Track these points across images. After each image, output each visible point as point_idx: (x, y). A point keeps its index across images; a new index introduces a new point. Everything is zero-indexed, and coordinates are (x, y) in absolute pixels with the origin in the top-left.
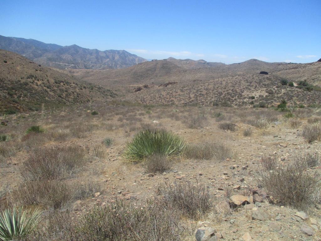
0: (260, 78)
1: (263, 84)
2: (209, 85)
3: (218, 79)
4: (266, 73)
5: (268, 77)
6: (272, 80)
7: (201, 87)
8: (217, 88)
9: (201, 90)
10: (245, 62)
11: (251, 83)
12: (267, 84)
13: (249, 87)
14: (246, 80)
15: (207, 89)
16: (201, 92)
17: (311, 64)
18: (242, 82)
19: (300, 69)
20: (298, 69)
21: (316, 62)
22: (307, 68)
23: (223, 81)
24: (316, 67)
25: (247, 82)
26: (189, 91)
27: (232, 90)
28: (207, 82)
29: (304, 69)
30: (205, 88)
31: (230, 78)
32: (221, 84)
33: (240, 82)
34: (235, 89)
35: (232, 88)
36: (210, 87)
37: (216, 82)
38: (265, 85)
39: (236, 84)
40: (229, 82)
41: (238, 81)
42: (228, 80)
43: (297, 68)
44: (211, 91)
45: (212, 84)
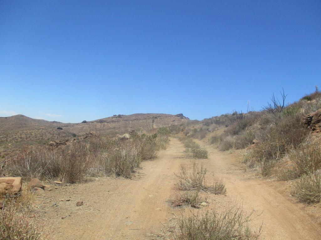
0: (58, 132)
1: (62, 136)
2: (21, 135)
3: (26, 131)
4: (62, 129)
5: (63, 132)
6: (66, 134)
7: (15, 137)
8: (29, 137)
9: (16, 138)
10: (12, 117)
11: (53, 134)
12: (64, 136)
13: (53, 137)
14: (49, 133)
15: (21, 138)
16: (16, 139)
17: (77, 124)
18: (47, 134)
19: (70, 127)
20: (68, 128)
21: (81, 123)
22: (75, 127)
23: (32, 132)
24: (81, 126)
25: (51, 134)
26: (5, 139)
27: (42, 139)
28: (18, 133)
29: (73, 128)
30: (20, 137)
31: (37, 131)
32: (31, 134)
33: (45, 134)
34: (43, 138)
35: (41, 138)
36: (23, 136)
37: (26, 133)
38: (63, 137)
39: (43, 135)
40: (37, 133)
41: (44, 133)
42: (36, 132)
43: (68, 126)
44: (25, 139)
45: (23, 134)
